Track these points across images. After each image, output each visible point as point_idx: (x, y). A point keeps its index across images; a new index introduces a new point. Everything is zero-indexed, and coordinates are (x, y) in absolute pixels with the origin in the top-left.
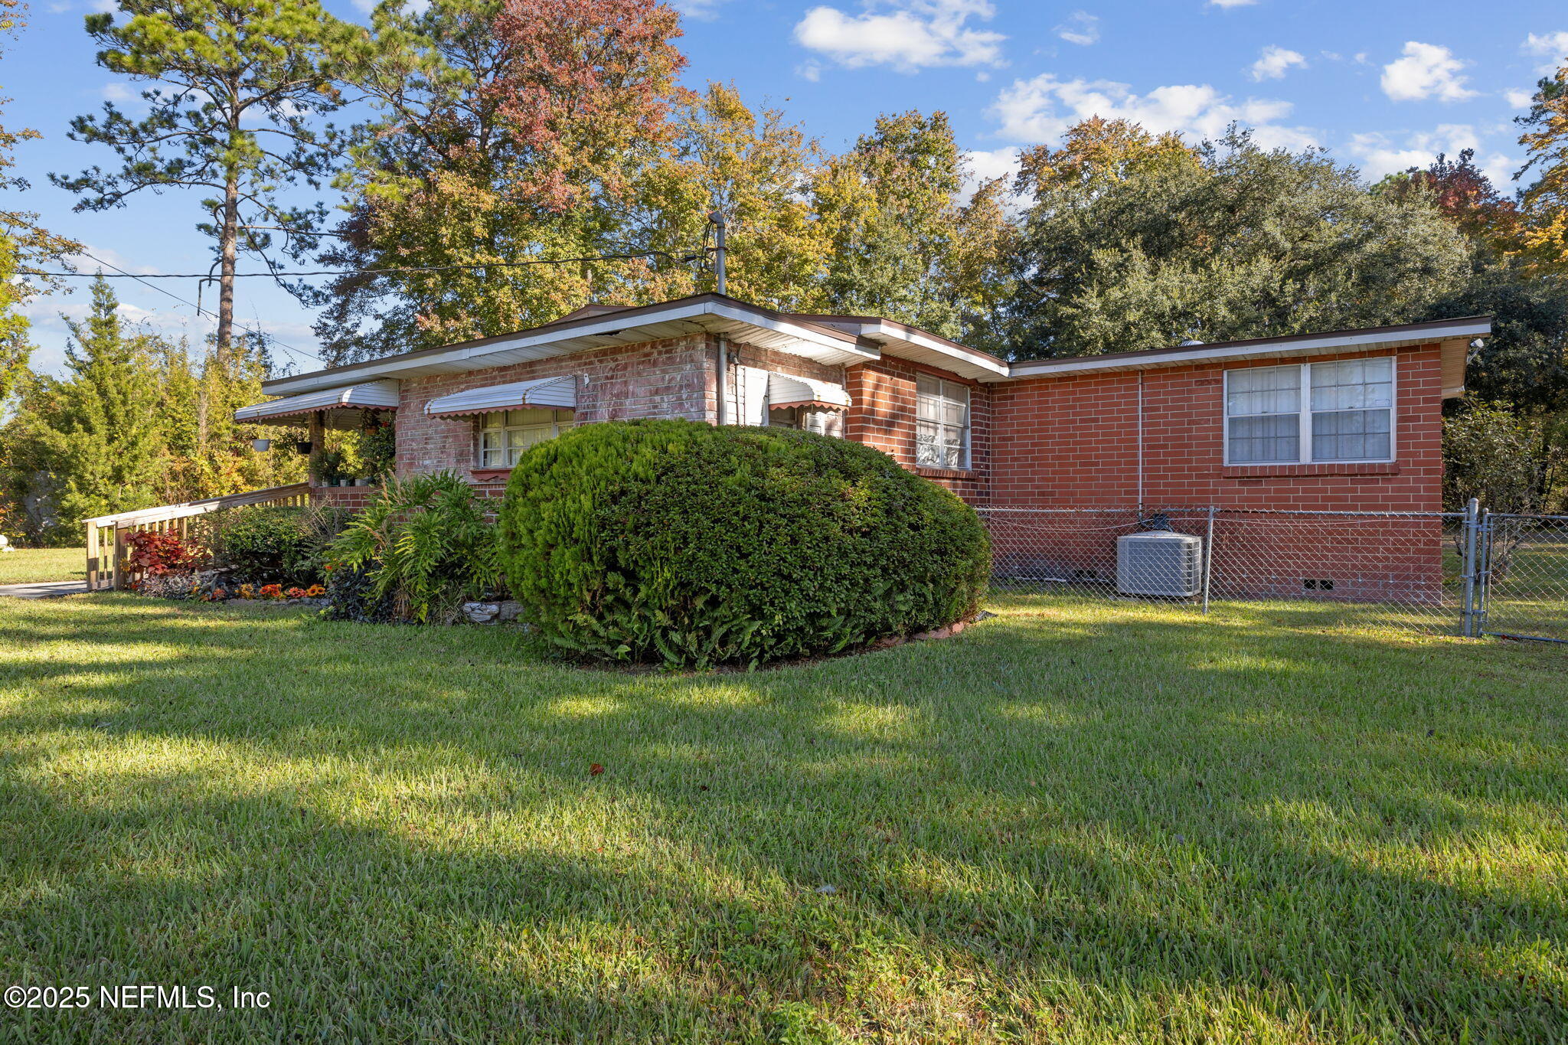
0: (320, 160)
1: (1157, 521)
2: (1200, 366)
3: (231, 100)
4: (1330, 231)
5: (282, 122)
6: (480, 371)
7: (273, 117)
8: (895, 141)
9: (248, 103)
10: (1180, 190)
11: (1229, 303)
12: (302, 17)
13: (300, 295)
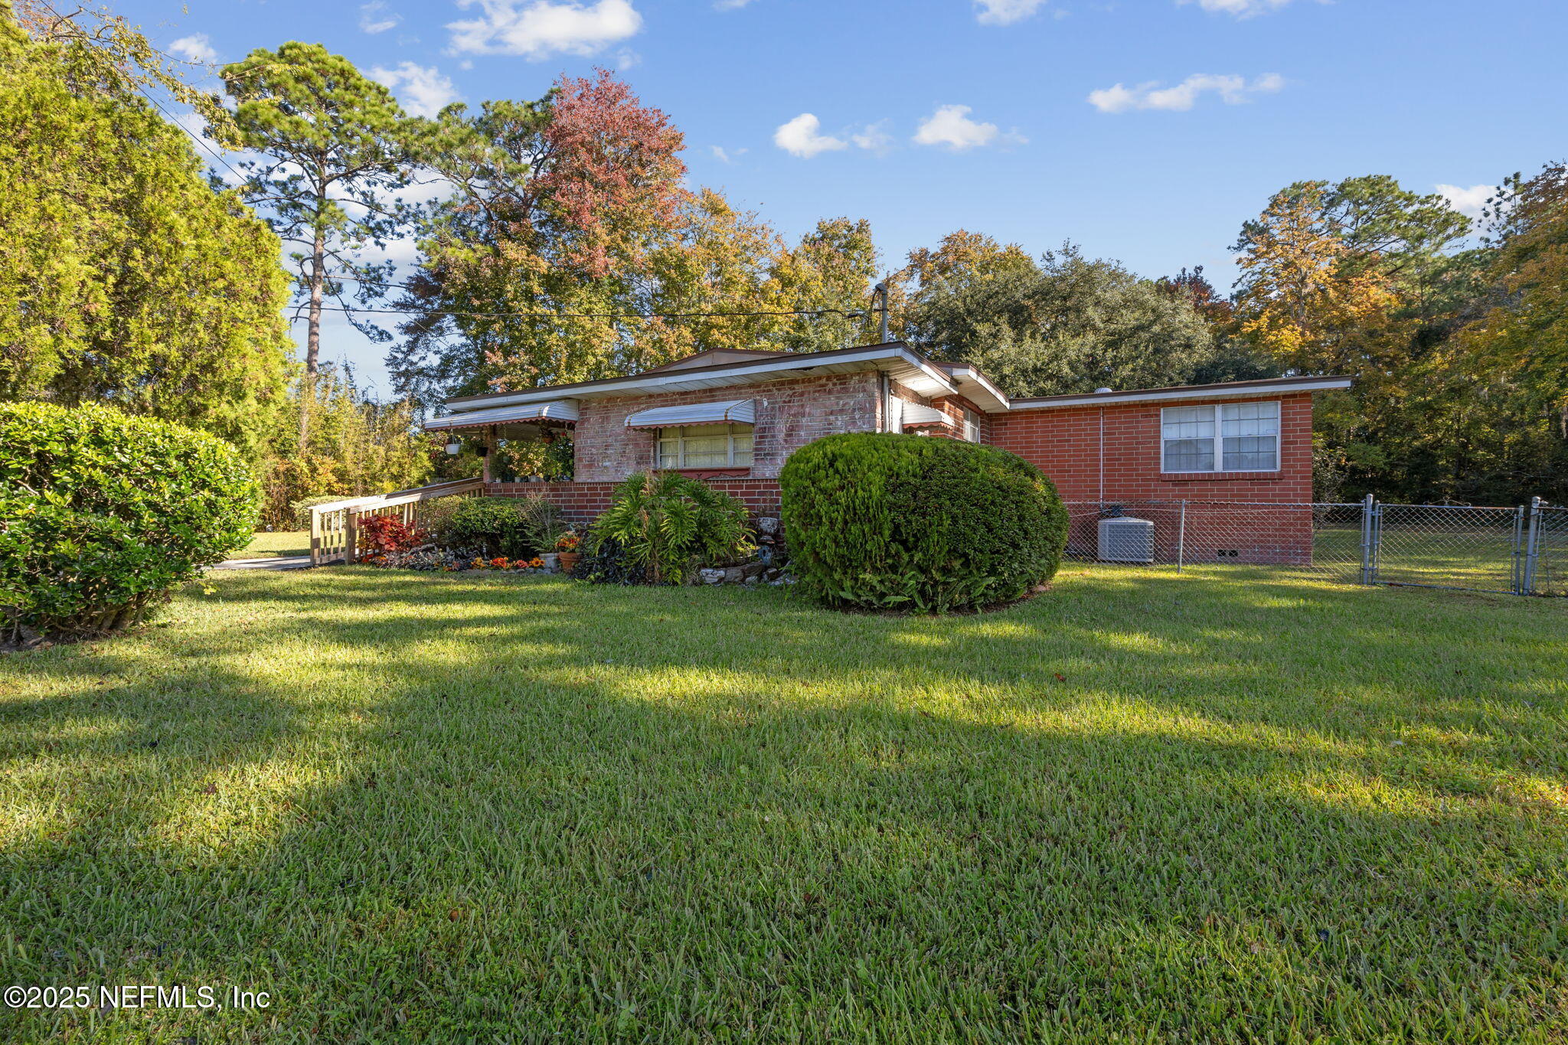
0: (386, 226)
1: (1115, 512)
2: (1145, 405)
3: (319, 174)
4: (1130, 318)
5: (357, 195)
6: (660, 395)
7: (350, 190)
8: (832, 239)
9: (332, 178)
10: (1032, 284)
11: (1069, 363)
12: (384, 112)
13: (367, 333)
